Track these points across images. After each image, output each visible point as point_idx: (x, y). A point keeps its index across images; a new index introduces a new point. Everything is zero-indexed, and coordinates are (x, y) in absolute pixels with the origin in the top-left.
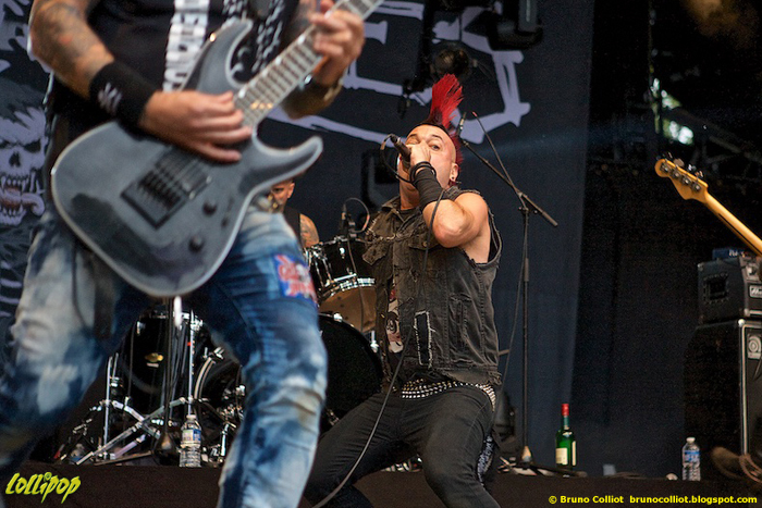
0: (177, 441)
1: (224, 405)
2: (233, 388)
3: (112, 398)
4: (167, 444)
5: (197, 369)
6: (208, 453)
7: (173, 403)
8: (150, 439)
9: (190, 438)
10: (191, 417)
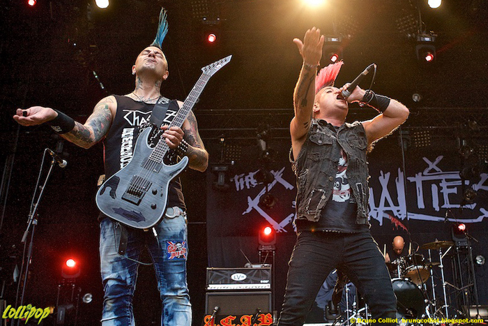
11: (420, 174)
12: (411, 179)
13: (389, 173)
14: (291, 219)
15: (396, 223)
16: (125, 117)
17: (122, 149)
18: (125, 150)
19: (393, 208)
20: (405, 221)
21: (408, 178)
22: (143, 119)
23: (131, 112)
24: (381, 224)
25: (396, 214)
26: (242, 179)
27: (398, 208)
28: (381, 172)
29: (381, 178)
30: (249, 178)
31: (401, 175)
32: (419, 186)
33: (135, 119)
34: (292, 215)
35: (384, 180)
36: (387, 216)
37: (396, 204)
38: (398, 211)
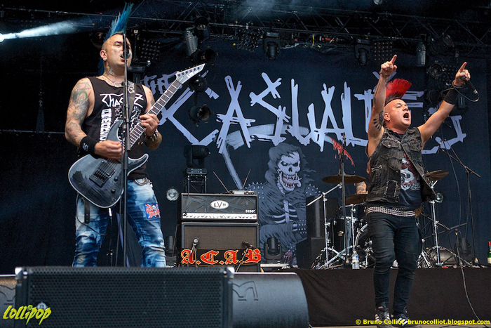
0: (351, 260)
1: (366, 247)
2: (368, 241)
3: (328, 247)
4: (347, 262)
5: (355, 236)
6: (362, 264)
7: (348, 248)
8: (342, 260)
9: (355, 259)
10: (355, 252)
11: (370, 91)
12: (359, 97)
13: (333, 88)
14: (214, 136)
15: (340, 149)
16: (103, 100)
17: (102, 129)
18: (104, 130)
19: (336, 130)
20: (350, 148)
21: (355, 95)
22: (116, 100)
23: (107, 95)
24: (322, 150)
25: (340, 138)
26: (153, 82)
27: (342, 131)
28: (325, 85)
29: (324, 93)
30: (163, 81)
31: (347, 90)
32: (368, 105)
33: (111, 101)
34: (217, 131)
35: (327, 96)
36: (329, 140)
37: (341, 125)
38: (342, 134)
